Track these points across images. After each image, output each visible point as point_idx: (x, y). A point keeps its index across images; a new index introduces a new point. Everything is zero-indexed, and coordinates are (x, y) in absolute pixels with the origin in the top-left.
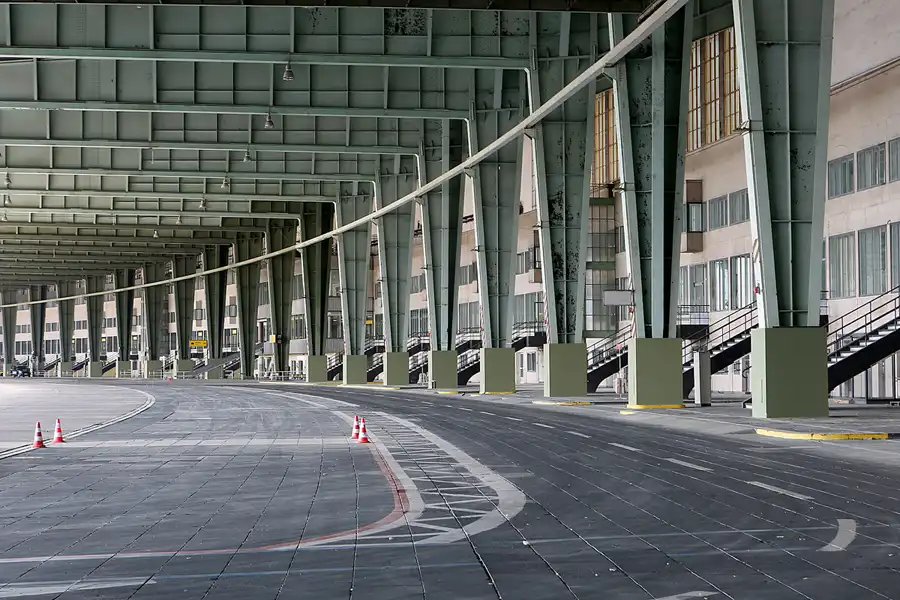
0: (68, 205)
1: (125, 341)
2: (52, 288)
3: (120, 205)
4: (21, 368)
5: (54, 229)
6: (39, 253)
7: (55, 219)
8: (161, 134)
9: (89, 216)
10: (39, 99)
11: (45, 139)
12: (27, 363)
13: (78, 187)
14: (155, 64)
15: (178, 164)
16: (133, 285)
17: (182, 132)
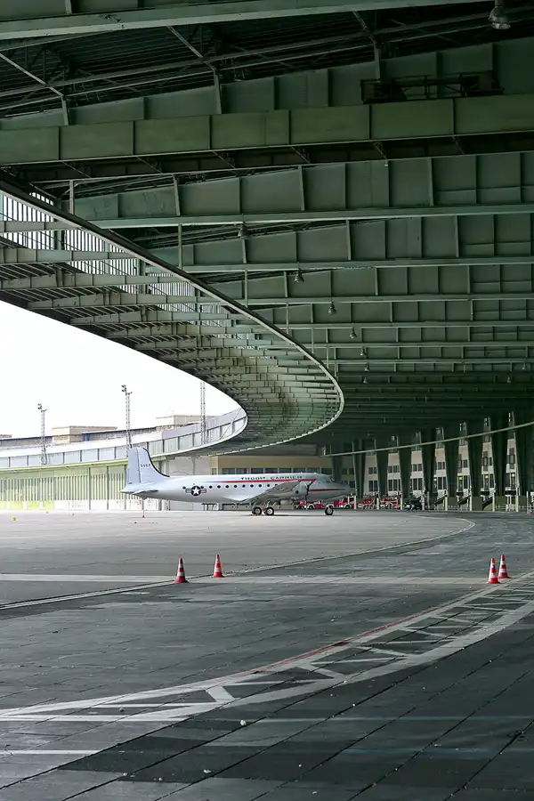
0: (423, 355)
1: (501, 479)
2: (439, 432)
3: (470, 353)
4: (413, 502)
5: (421, 377)
6: (417, 400)
7: (418, 369)
8: (480, 287)
9: (447, 364)
10: (353, 258)
11: (375, 295)
12: (420, 498)
13: (424, 339)
14: (456, 218)
15: (506, 314)
16: (507, 426)
17: (499, 283)
